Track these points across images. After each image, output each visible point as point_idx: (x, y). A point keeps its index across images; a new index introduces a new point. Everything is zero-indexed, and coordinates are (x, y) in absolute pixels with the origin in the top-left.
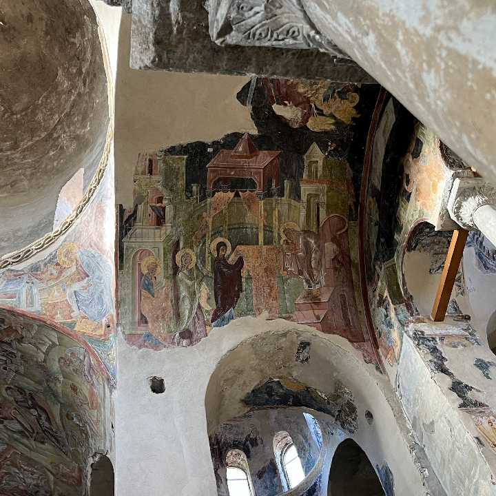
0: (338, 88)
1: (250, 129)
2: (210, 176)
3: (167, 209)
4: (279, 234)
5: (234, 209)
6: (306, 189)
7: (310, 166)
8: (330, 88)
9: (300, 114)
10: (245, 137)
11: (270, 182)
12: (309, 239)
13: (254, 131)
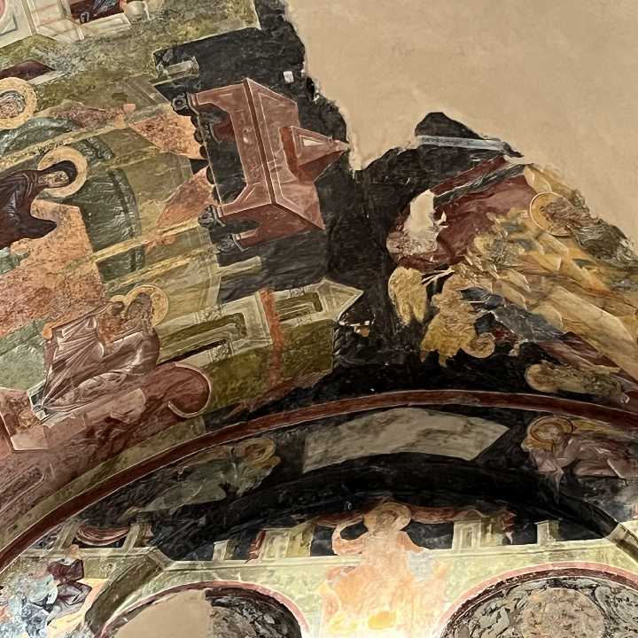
0: (499, 314)
1: (360, 152)
2: (226, 92)
3: (116, 18)
4: (132, 285)
5: (162, 168)
6: (251, 307)
7: (305, 297)
8: (496, 297)
9: (422, 249)
10: (340, 146)
11: (249, 226)
12: (140, 351)
13: (357, 163)
